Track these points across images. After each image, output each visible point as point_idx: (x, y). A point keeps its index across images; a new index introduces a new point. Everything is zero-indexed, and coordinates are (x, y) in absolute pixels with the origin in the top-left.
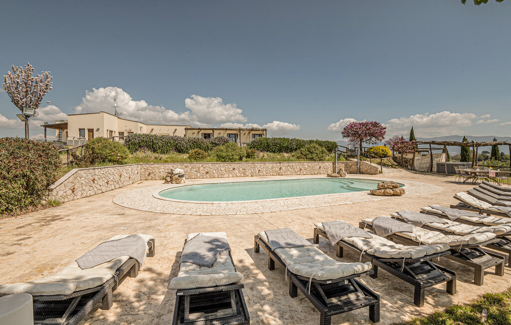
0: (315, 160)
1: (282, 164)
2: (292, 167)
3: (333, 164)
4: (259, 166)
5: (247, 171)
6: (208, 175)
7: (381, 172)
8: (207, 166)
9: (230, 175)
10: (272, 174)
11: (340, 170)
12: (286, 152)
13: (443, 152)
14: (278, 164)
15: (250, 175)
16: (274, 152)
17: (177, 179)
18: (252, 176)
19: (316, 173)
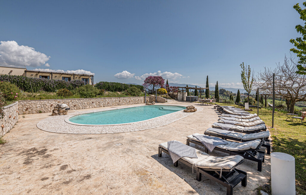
0: (136, 96)
1: (120, 99)
2: (126, 100)
3: (144, 98)
4: (108, 100)
5: (101, 103)
6: (75, 108)
7: (167, 102)
8: (75, 101)
9: (91, 107)
10: (115, 105)
11: (147, 101)
12: (118, 91)
13: (186, 92)
14: (118, 99)
15: (103, 106)
16: (112, 91)
17: (64, 112)
18: (104, 107)
19: (137, 103)
